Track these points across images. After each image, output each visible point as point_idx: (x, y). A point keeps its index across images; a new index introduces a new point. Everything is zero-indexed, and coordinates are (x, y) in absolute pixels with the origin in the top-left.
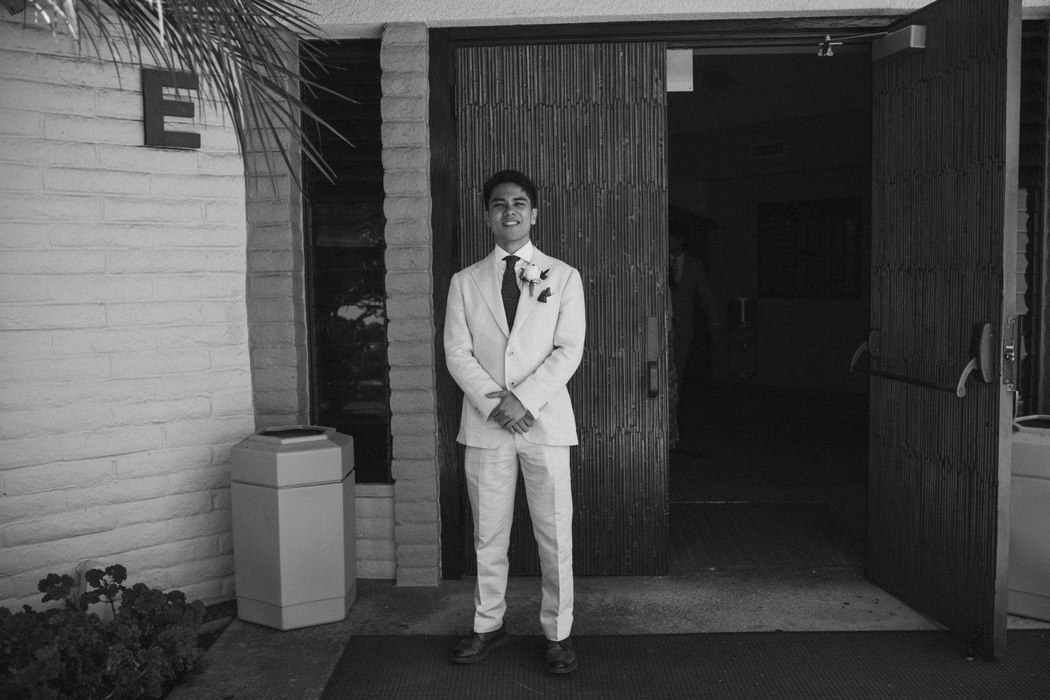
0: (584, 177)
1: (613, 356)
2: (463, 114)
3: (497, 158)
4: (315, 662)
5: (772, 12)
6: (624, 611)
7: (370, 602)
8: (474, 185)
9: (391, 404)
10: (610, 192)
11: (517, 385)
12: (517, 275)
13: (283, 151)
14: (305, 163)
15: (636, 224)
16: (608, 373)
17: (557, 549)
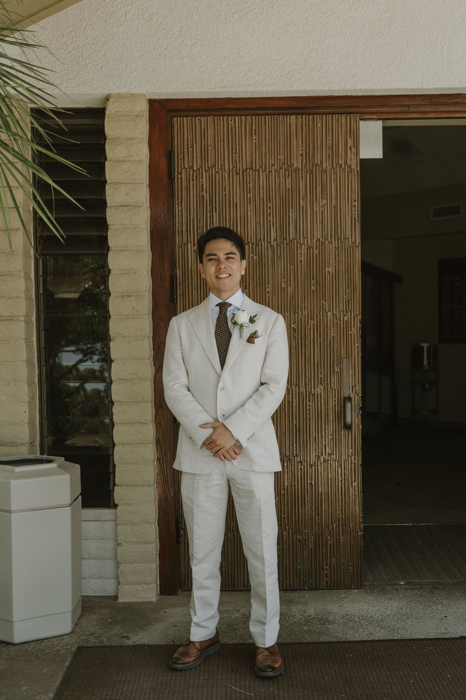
0: (286, 233)
1: (313, 393)
2: (180, 177)
3: (210, 216)
4: (45, 671)
5: (452, 89)
6: (324, 621)
7: (94, 617)
8: (189, 240)
9: (114, 435)
10: (309, 247)
11: (228, 417)
12: (229, 320)
13: (17, 207)
14: (36, 219)
15: (332, 276)
16: (308, 408)
17: (264, 564)
